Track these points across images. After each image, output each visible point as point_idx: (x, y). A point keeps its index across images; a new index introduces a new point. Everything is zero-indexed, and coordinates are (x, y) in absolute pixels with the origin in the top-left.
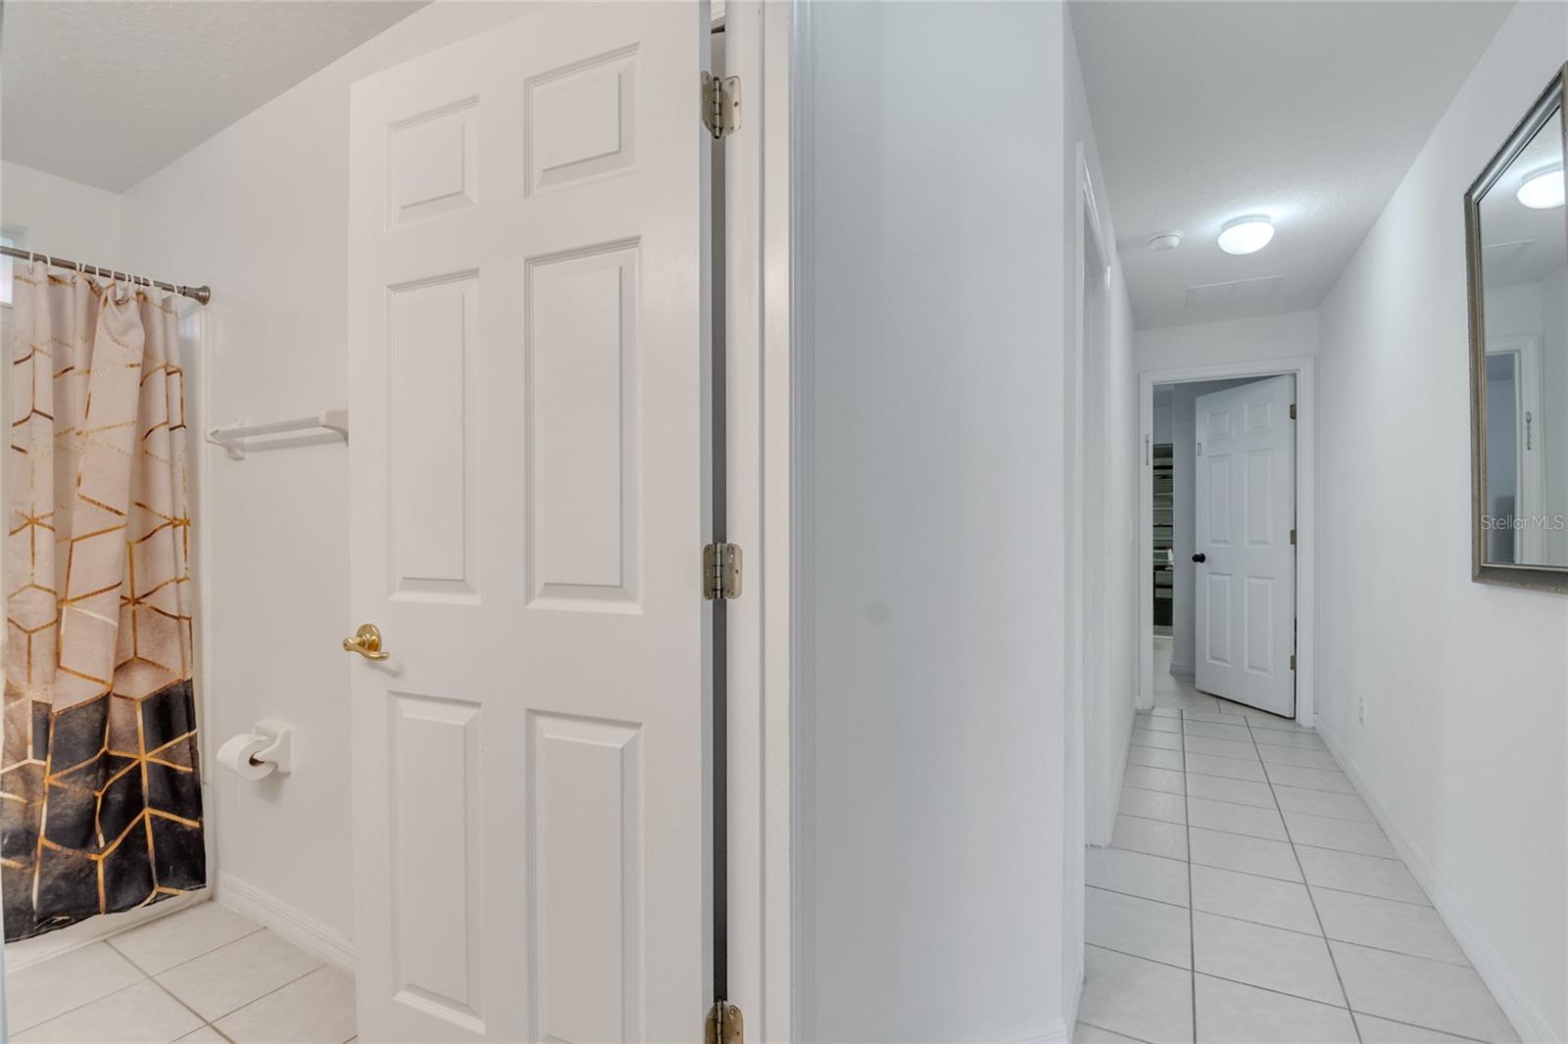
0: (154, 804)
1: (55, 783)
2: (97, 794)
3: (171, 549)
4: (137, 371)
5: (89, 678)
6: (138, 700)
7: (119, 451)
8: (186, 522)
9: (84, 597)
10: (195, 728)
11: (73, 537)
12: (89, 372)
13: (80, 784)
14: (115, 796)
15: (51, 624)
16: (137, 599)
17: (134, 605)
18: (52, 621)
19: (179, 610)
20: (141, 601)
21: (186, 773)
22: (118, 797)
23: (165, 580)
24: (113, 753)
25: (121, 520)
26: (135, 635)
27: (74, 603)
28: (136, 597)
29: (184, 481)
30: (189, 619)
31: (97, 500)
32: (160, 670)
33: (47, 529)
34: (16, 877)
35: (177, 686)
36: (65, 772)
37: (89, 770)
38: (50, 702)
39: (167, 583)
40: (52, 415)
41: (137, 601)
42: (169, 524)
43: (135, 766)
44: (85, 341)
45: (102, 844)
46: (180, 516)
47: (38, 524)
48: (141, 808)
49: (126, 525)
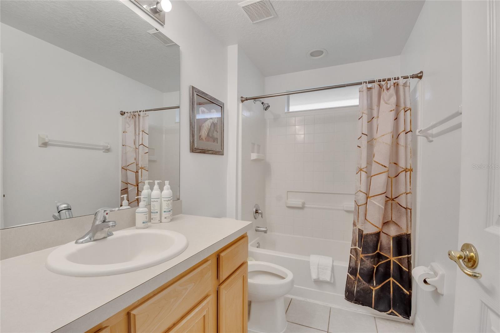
0: (394, 278)
1: (362, 257)
2: (374, 266)
3: (404, 181)
4: (393, 112)
5: (373, 225)
6: (391, 237)
7: (386, 143)
8: (411, 170)
9: (373, 196)
10: (411, 254)
11: (372, 175)
12: (378, 117)
13: (369, 261)
14: (381, 269)
15: (364, 204)
16: (393, 199)
17: (392, 201)
18: (365, 203)
19: (407, 205)
20: (394, 200)
21: (406, 271)
22: (381, 270)
23: (402, 193)
24: (381, 253)
25: (386, 169)
26: (392, 212)
27: (371, 198)
28: (393, 198)
29: (411, 153)
30: (411, 209)
31: (379, 162)
32: (399, 227)
33: (364, 172)
34: (352, 282)
35: (404, 235)
36: (365, 255)
37: (372, 257)
38: (363, 230)
39: (402, 194)
40: (367, 134)
41: (393, 200)
42: (404, 171)
43: (389, 261)
44: (377, 106)
45: (375, 285)
46: (409, 168)
47: (362, 171)
48: (390, 277)
49: (388, 171)
